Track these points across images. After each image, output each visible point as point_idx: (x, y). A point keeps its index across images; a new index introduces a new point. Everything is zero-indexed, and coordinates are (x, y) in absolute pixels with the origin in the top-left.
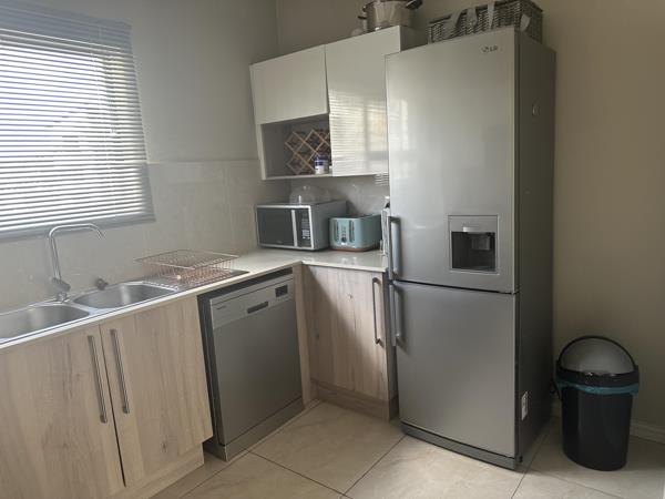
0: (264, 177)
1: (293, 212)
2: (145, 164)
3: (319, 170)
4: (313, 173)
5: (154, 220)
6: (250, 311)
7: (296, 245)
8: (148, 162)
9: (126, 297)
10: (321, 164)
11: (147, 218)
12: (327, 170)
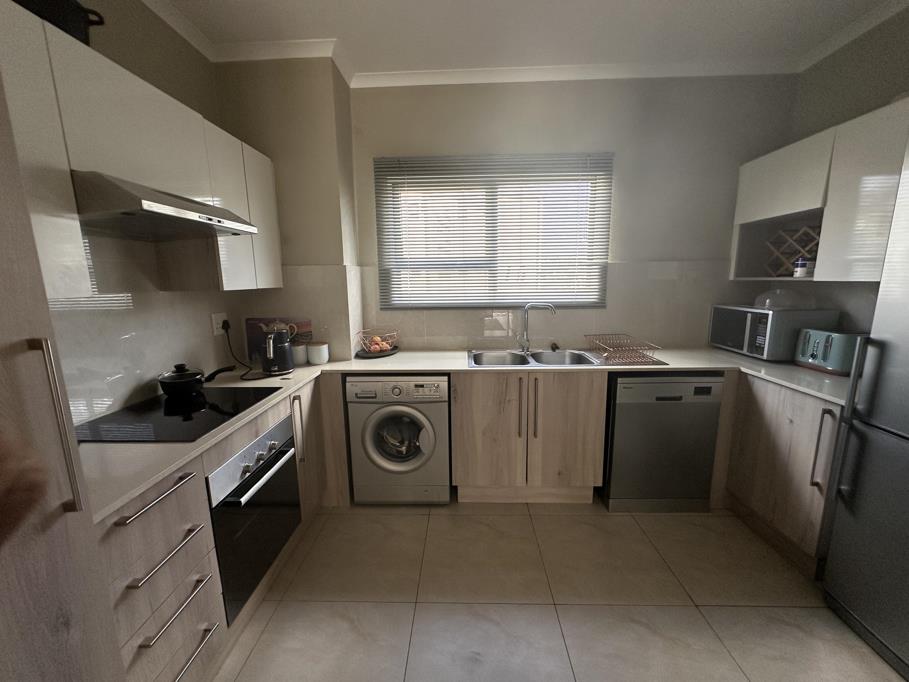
0: (732, 277)
1: (749, 315)
2: (607, 263)
3: (799, 272)
4: (792, 275)
5: (604, 307)
6: (658, 399)
7: (745, 351)
8: (609, 261)
9: (568, 360)
10: (803, 266)
11: (600, 305)
12: (811, 273)
